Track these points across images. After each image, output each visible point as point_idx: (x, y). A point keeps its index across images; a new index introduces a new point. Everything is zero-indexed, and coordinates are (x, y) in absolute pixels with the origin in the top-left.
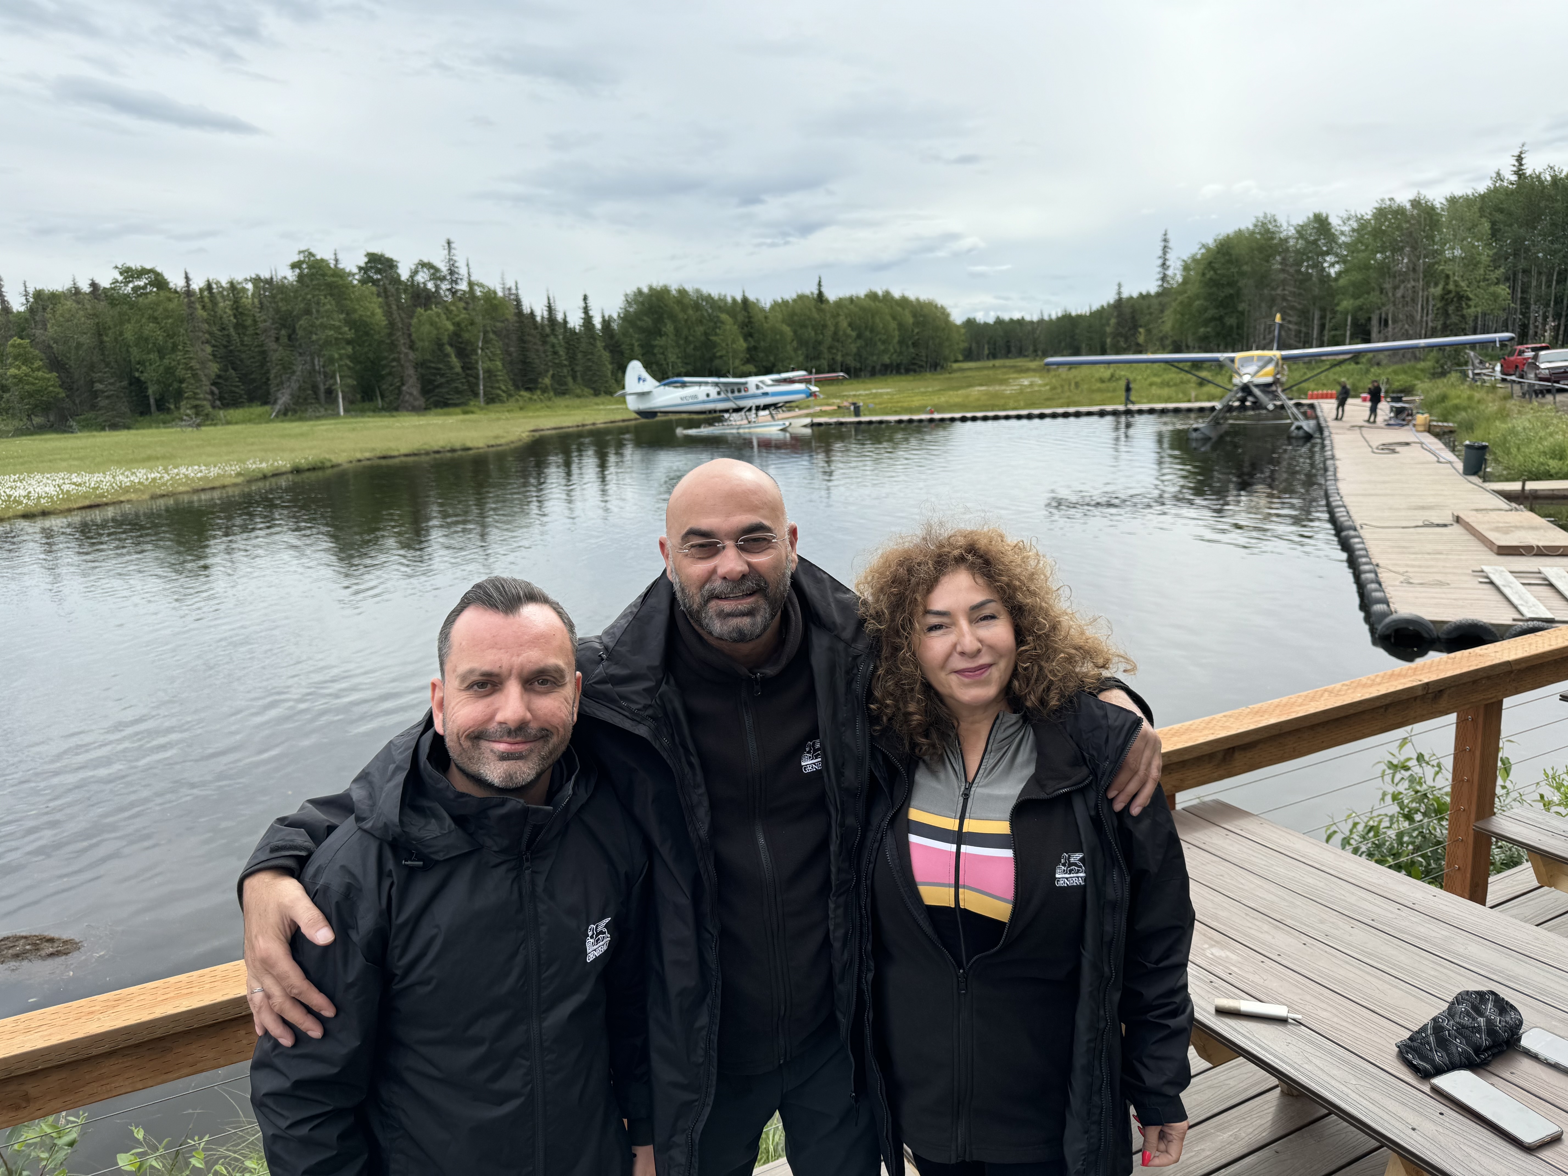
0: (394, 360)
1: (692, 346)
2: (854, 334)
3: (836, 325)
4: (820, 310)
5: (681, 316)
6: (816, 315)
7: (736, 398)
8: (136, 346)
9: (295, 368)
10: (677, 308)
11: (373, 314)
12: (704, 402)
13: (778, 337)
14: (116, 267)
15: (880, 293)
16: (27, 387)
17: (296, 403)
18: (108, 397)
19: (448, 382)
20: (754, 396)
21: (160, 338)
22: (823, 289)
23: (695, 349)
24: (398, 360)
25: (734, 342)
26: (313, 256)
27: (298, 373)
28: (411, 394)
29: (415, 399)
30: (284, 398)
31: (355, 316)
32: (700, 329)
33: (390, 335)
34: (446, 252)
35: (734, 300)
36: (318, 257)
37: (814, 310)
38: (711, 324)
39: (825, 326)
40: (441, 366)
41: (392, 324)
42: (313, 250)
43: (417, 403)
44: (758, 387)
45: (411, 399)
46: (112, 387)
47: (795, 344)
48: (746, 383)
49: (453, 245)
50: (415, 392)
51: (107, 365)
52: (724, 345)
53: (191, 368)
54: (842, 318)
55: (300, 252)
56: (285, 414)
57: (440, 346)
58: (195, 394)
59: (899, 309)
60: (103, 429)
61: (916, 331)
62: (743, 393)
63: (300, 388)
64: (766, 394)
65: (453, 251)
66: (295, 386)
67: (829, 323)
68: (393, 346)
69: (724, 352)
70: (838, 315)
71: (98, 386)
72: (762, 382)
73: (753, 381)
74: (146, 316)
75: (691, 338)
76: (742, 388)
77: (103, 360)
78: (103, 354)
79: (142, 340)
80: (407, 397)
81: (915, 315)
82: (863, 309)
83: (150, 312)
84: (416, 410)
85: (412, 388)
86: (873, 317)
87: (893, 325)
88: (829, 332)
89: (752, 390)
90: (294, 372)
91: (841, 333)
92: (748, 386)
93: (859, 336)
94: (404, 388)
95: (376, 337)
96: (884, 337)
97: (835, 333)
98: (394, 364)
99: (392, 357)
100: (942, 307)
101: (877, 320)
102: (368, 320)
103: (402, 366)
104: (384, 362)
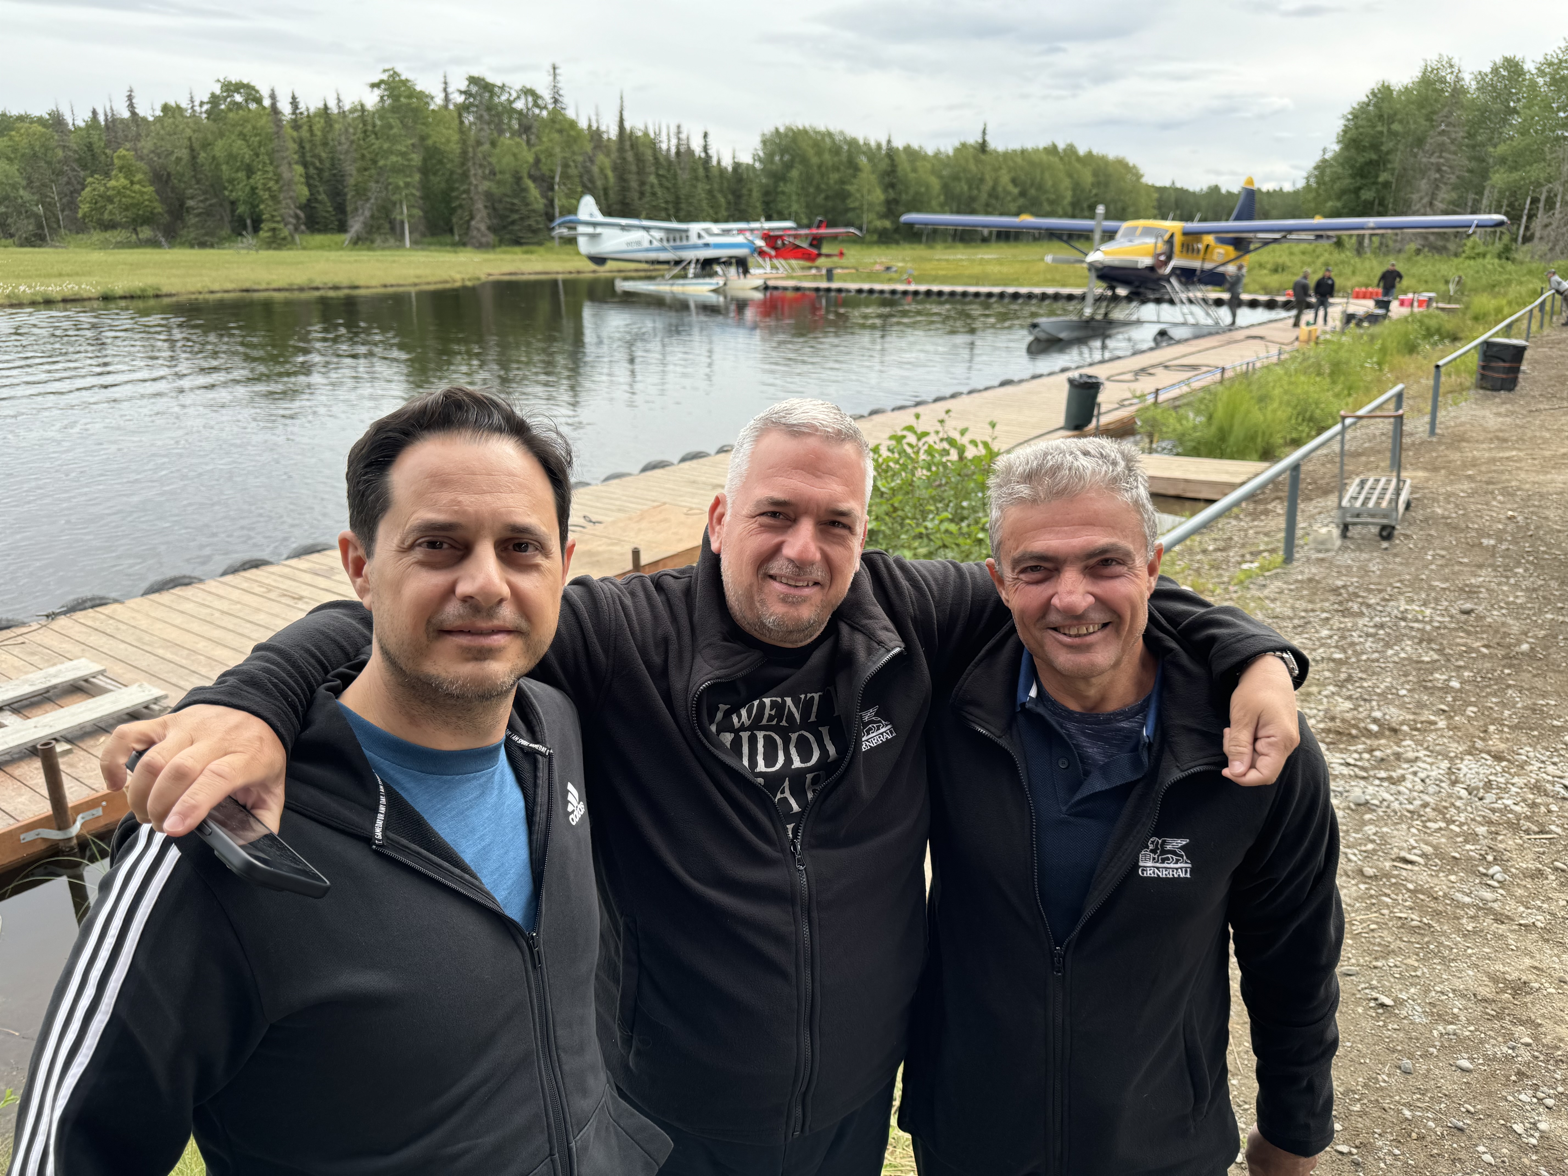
0: (465, 192)
1: (823, 196)
2: (1016, 191)
3: (996, 182)
4: (977, 161)
5: (815, 160)
6: (972, 167)
7: (676, 248)
8: (227, 163)
9: (369, 194)
10: (811, 152)
11: (448, 141)
12: (647, 250)
13: (923, 190)
14: (218, 81)
15: (1061, 146)
16: (124, 200)
17: (370, 232)
18: (199, 215)
19: (522, 219)
20: (695, 247)
21: (247, 156)
22: (988, 138)
23: (827, 198)
24: (467, 191)
25: (869, 191)
26: (399, 76)
27: (372, 201)
28: (478, 230)
29: (483, 235)
30: (356, 226)
31: (430, 142)
32: (834, 177)
33: (463, 164)
34: (551, 78)
35: (879, 146)
36: (403, 78)
37: (971, 161)
38: (850, 171)
39: (982, 180)
40: (516, 201)
41: (464, 153)
42: (397, 70)
43: (484, 240)
44: (699, 236)
45: (479, 235)
46: (201, 205)
47: (942, 198)
48: (686, 231)
49: (558, 71)
50: (483, 227)
51: (198, 182)
52: (858, 195)
53: (269, 189)
54: (1004, 171)
55: (385, 71)
56: (357, 242)
57: (518, 179)
58: (273, 216)
59: (1078, 166)
60: (192, 246)
61: (1094, 191)
62: (685, 243)
63: (372, 217)
64: (707, 245)
65: (558, 78)
66: (367, 213)
67: (987, 177)
68: (465, 175)
69: (857, 204)
70: (1000, 168)
71: (191, 203)
72: (707, 231)
73: (695, 228)
74: (236, 133)
75: (823, 186)
76: (684, 235)
77: (194, 176)
78: (195, 170)
79: (231, 157)
80: (475, 233)
81: (1095, 174)
82: (1032, 163)
83: (239, 128)
84: (481, 246)
85: (480, 223)
86: (1042, 173)
87: (1066, 183)
88: (986, 187)
89: (694, 239)
90: (368, 200)
91: (1000, 189)
92: (690, 234)
93: (1023, 194)
94: (473, 223)
95: (449, 166)
96: (1053, 197)
97: (994, 188)
98: (464, 196)
99: (462, 188)
100: (1134, 167)
101: (1047, 176)
102: (442, 147)
103: (471, 199)
104: (454, 194)
